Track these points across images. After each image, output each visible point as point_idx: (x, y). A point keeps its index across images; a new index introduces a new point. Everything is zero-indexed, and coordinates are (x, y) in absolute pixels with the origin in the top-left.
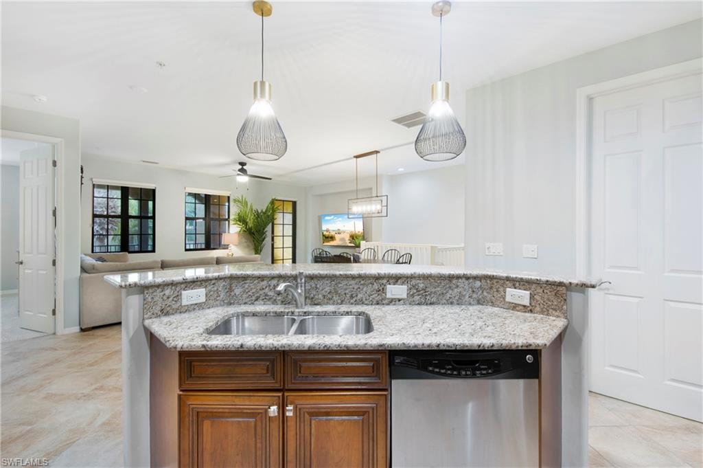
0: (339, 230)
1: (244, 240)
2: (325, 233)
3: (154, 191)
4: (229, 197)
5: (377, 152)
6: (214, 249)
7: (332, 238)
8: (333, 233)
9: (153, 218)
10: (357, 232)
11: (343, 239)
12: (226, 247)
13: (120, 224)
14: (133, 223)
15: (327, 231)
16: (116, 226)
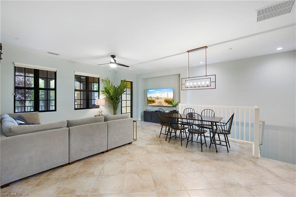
0: (157, 97)
1: (107, 103)
2: (149, 99)
3: (55, 73)
4: (99, 78)
5: (206, 47)
6: (91, 108)
7: (153, 102)
8: (154, 99)
9: (55, 89)
10: (169, 98)
11: (160, 102)
12: (98, 107)
13: (33, 94)
14: (42, 93)
15: (150, 97)
16: (31, 95)
